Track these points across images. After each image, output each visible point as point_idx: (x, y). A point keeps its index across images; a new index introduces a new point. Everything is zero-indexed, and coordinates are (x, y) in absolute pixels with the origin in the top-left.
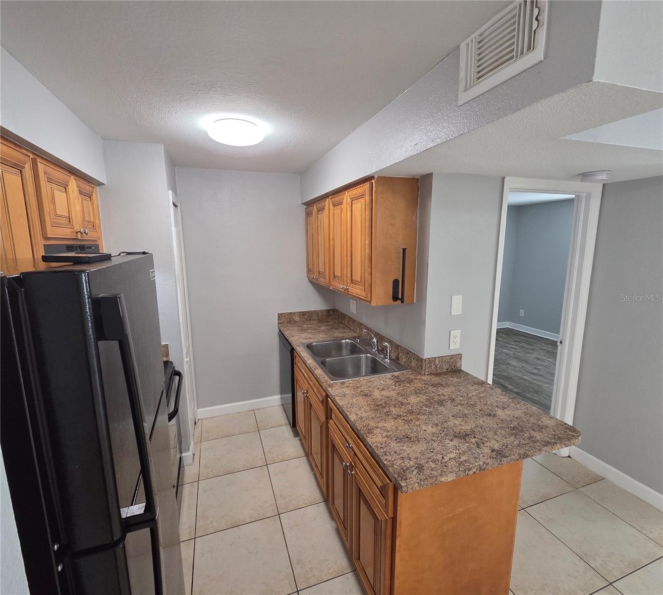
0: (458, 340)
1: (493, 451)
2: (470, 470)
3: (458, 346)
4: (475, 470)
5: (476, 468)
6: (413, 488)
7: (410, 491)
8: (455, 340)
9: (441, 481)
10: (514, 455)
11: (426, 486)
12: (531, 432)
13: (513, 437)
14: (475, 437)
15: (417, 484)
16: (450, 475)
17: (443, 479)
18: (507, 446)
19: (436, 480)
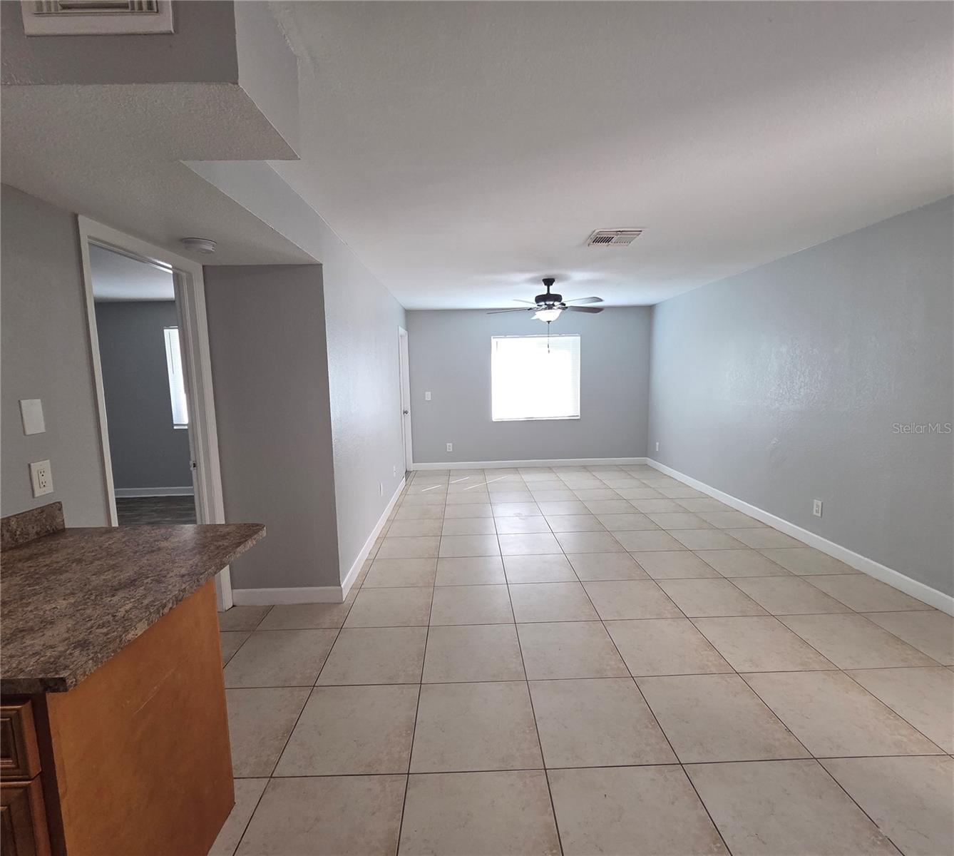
0: (48, 477)
1: (183, 576)
2: (164, 606)
3: (50, 489)
4: (170, 605)
5: (171, 601)
6: (85, 672)
7: (81, 679)
8: (42, 479)
9: (129, 641)
10: (210, 568)
11: (107, 657)
12: (215, 543)
13: (198, 556)
14: (148, 578)
15: (91, 661)
16: (139, 625)
17: (130, 636)
18: (197, 565)
19: (120, 641)
